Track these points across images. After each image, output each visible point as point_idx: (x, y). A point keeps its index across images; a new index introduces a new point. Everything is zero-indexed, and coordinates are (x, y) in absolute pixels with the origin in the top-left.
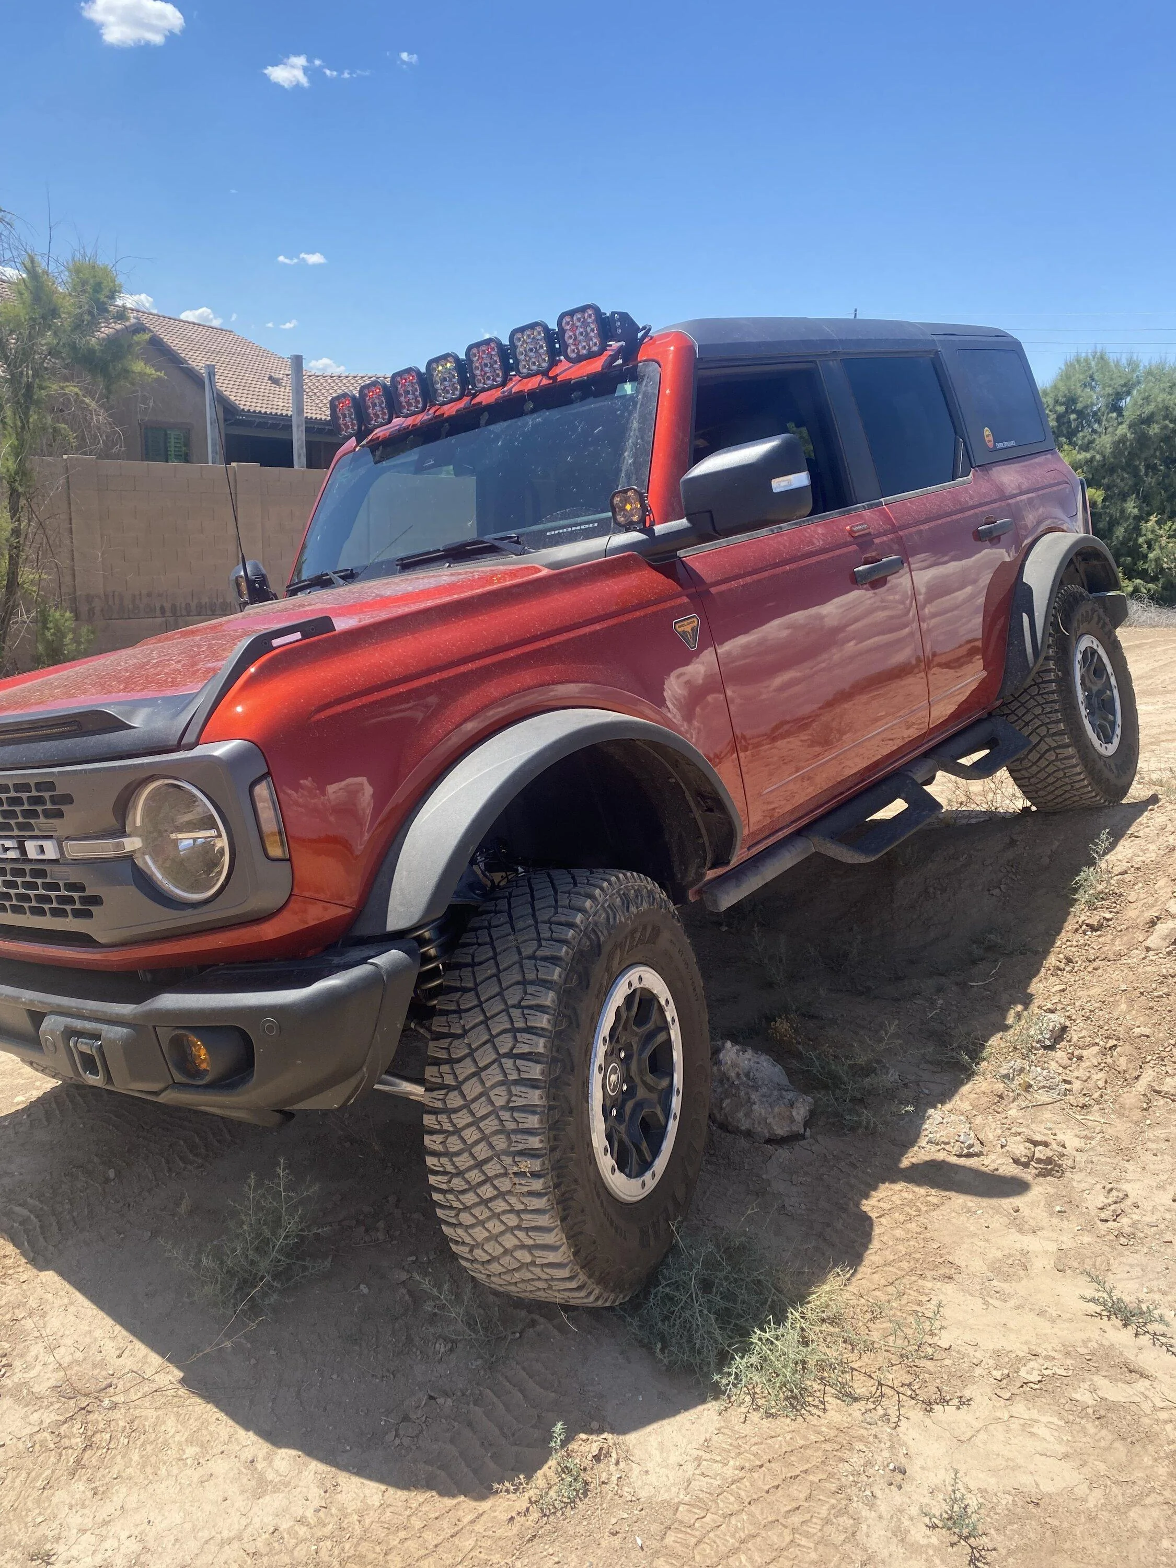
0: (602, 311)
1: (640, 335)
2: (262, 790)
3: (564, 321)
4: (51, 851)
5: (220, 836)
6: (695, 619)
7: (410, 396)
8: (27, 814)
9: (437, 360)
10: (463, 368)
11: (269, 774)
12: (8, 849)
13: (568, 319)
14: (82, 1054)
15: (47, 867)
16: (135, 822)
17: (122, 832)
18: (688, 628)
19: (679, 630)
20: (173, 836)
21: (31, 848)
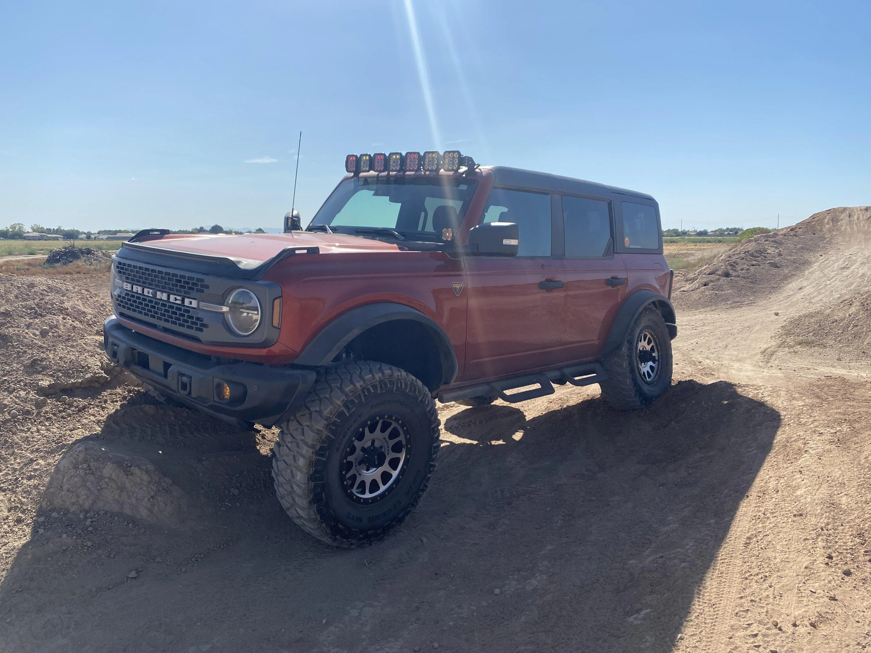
0: (462, 154)
1: (475, 167)
2: (277, 302)
3: (446, 155)
4: (194, 304)
5: (258, 314)
6: (462, 284)
7: (379, 164)
8: (190, 288)
9: (393, 154)
10: (403, 160)
11: (281, 297)
12: (177, 300)
13: (447, 154)
14: (182, 382)
15: (191, 310)
16: (229, 301)
17: (222, 304)
18: (458, 287)
19: (454, 286)
20: (241, 310)
21: (187, 301)
